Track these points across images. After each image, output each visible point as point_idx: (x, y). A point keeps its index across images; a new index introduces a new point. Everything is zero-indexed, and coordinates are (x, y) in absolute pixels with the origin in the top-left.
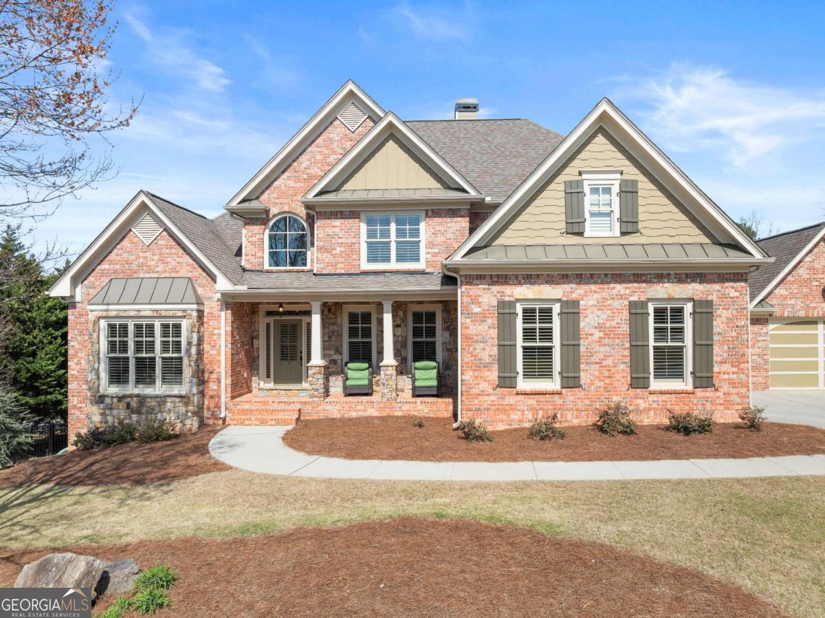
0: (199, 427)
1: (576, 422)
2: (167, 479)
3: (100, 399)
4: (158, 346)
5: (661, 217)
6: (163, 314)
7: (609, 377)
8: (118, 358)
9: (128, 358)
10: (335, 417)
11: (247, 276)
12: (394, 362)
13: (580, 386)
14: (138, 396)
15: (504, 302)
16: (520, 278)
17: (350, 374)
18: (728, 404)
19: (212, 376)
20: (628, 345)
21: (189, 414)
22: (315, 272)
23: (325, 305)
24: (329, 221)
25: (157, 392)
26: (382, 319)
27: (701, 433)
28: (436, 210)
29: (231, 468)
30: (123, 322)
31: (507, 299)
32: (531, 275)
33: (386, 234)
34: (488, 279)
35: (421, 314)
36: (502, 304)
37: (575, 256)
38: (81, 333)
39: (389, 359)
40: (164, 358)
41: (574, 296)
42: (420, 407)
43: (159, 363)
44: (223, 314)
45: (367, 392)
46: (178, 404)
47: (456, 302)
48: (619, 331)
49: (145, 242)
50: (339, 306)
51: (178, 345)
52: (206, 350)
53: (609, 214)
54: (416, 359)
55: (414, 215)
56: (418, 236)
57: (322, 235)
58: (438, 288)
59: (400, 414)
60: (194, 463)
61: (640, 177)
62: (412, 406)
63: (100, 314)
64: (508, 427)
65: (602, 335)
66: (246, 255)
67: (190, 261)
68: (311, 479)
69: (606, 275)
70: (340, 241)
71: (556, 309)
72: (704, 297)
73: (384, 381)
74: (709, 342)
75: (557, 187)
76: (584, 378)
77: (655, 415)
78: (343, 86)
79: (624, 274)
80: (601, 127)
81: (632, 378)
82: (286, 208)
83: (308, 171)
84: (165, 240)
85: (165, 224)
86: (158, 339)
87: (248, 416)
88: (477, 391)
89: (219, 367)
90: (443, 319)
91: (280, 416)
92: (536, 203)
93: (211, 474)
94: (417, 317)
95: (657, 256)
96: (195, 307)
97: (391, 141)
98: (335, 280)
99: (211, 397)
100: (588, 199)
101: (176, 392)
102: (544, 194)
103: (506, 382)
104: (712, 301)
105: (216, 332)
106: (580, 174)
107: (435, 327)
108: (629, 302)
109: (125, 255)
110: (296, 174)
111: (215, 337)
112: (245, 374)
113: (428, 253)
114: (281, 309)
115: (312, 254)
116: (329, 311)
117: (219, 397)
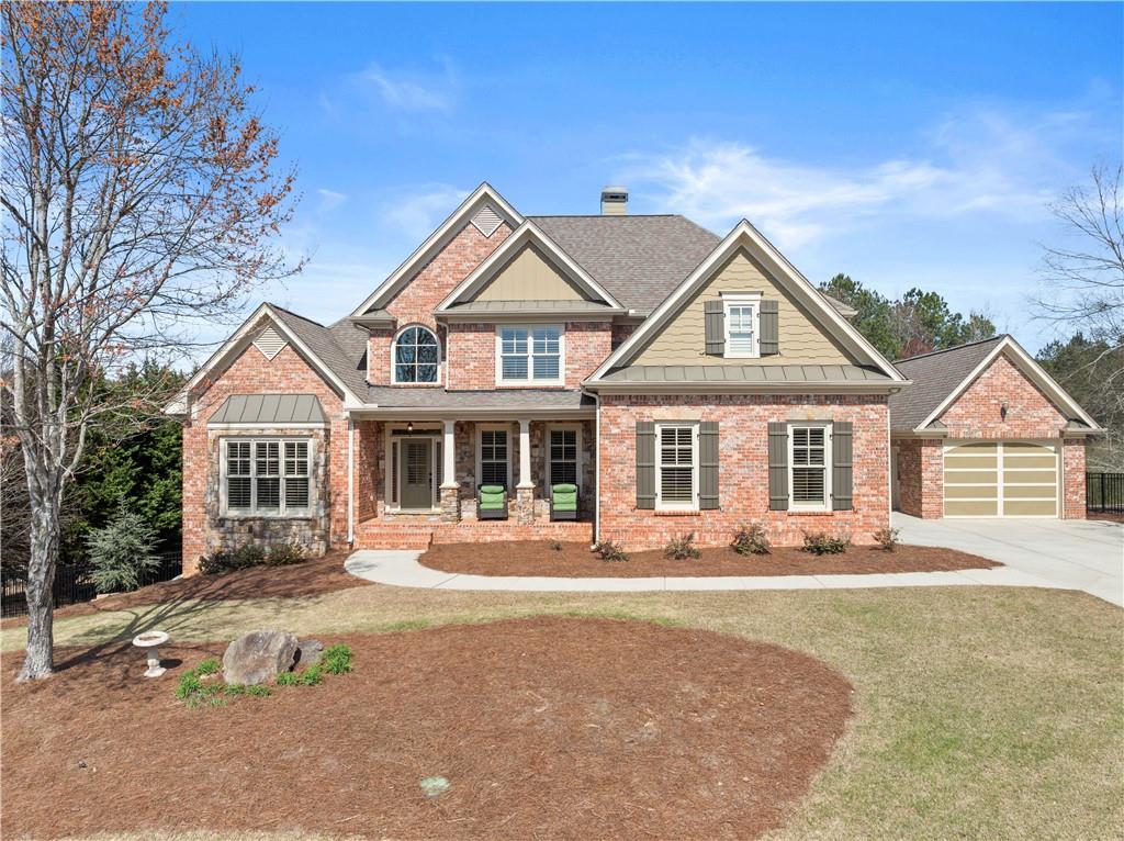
0: (327, 551)
1: (714, 544)
2: (313, 593)
3: (220, 523)
4: (282, 467)
5: (802, 338)
6: (289, 433)
7: (748, 499)
8: (239, 479)
9: (249, 479)
10: (468, 541)
11: (374, 391)
12: (531, 485)
13: (718, 508)
14: (261, 519)
15: (643, 423)
16: (659, 399)
17: (484, 497)
18: (867, 526)
19: (338, 498)
20: (766, 467)
21: (316, 538)
22: (447, 388)
23: (457, 424)
24: (462, 334)
25: (281, 515)
26: (519, 439)
27: (833, 553)
28: (575, 323)
29: (374, 583)
30: (245, 441)
31: (646, 420)
32: (670, 397)
33: (523, 348)
34: (627, 399)
35: (560, 433)
36: (641, 425)
37: (714, 378)
38: (197, 453)
39: (526, 481)
40: (288, 480)
41: (713, 418)
42: (558, 531)
43: (283, 485)
44: (351, 433)
45: (502, 516)
46: (303, 528)
47: (595, 421)
48: (758, 453)
49: (267, 356)
50: (471, 424)
51: (303, 467)
52: (332, 471)
53: (749, 335)
54: (554, 482)
55: (553, 328)
56: (557, 351)
57: (454, 349)
58: (578, 407)
59: (537, 538)
60: (335, 580)
61: (781, 298)
62: (550, 530)
63: (220, 433)
64: (647, 549)
65: (740, 456)
66: (371, 369)
67: (317, 377)
68: (454, 591)
69: (745, 396)
70: (474, 355)
71: (696, 430)
72: (843, 420)
73: (521, 504)
74: (848, 465)
75: (698, 307)
76: (723, 499)
77: (794, 536)
78: (477, 190)
79: (764, 396)
80: (742, 247)
81: (771, 500)
82: (415, 319)
83: (439, 279)
84: (290, 354)
85: (287, 336)
86: (282, 460)
87: (379, 541)
88: (615, 513)
89: (346, 489)
90: (584, 439)
91: (412, 540)
92: (675, 323)
93: (356, 588)
94: (556, 436)
95: (795, 378)
96: (322, 425)
97: (529, 249)
98: (470, 398)
99: (338, 521)
100: (728, 320)
101: (301, 515)
102: (683, 315)
103: (645, 503)
104: (851, 423)
105: (343, 452)
106: (720, 294)
107: (575, 448)
108: (769, 424)
109: (246, 370)
110: (426, 282)
111: (342, 458)
112: (372, 498)
113: (567, 369)
114: (410, 428)
115: (443, 368)
116: (462, 430)
117: (346, 521)
